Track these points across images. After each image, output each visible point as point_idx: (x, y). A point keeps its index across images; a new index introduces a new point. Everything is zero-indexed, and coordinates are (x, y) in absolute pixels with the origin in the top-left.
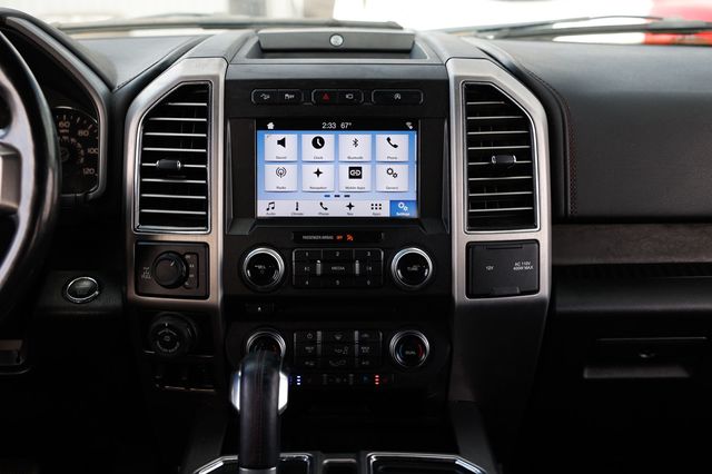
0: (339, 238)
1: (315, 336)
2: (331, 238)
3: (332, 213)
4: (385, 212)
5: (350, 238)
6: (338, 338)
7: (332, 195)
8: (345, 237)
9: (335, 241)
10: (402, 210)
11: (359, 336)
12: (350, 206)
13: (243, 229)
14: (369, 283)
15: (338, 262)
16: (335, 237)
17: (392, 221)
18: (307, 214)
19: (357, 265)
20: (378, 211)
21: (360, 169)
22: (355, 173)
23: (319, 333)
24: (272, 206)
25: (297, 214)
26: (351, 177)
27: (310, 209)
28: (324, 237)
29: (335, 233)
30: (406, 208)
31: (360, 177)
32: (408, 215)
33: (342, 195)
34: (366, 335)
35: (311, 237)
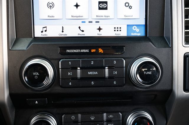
0: (93, 51)
1: (77, 117)
2: (87, 51)
3: (87, 34)
4: (124, 33)
5: (101, 51)
6: (92, 119)
7: (87, 21)
8: (97, 50)
9: (90, 53)
10: (135, 32)
11: (107, 116)
12: (100, 29)
13: (23, 45)
14: (115, 83)
15: (92, 68)
16: (90, 51)
17: (129, 39)
18: (70, 35)
19: (107, 70)
20: (119, 32)
21: (106, 3)
22: (103, 6)
23: (80, 115)
24: (45, 29)
25: (63, 35)
26: (100, 9)
27: (72, 32)
28: (82, 51)
29: (90, 48)
30: (138, 30)
31: (106, 9)
32: (139, 35)
33: (94, 21)
34: (111, 116)
35: (72, 51)
